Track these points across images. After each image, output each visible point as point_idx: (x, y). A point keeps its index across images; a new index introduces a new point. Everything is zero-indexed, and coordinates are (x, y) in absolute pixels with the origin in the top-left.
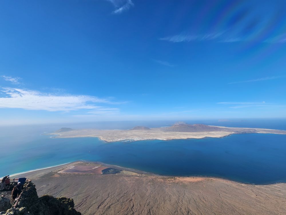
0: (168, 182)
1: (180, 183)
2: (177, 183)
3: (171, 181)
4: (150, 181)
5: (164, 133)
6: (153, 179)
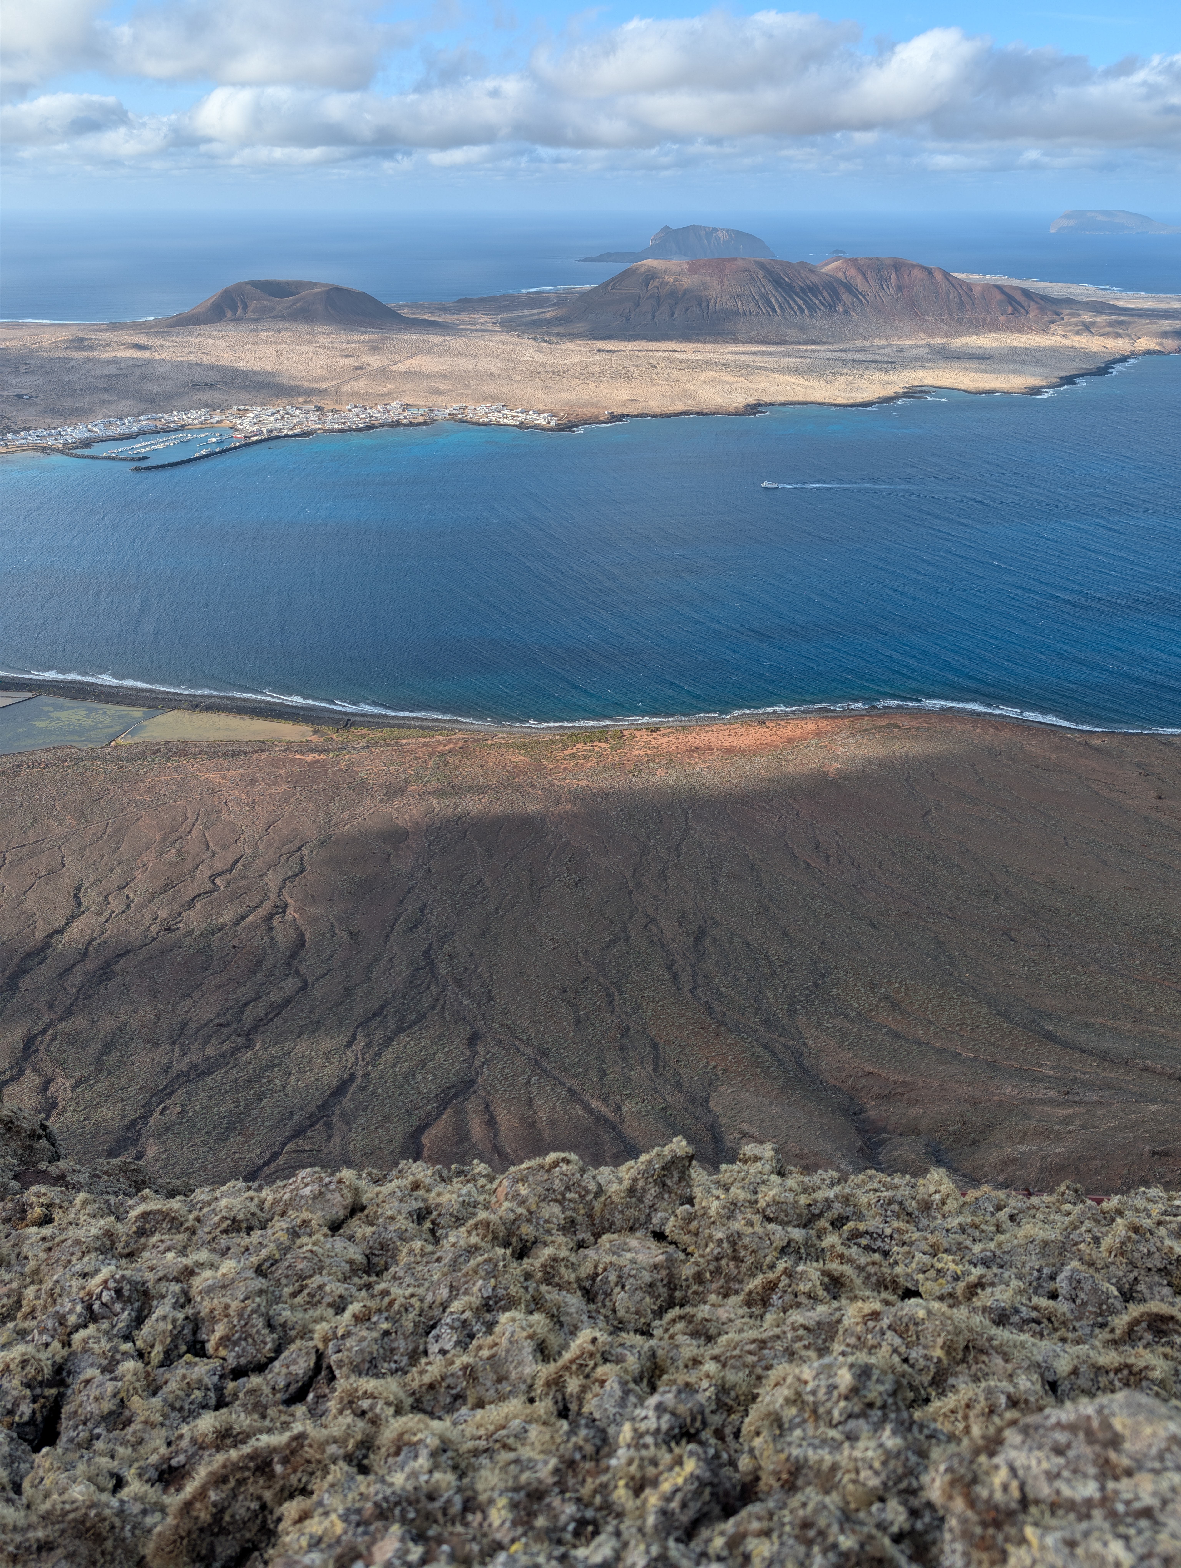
0: (567, 766)
1: (660, 765)
2: (637, 771)
5: (533, 354)
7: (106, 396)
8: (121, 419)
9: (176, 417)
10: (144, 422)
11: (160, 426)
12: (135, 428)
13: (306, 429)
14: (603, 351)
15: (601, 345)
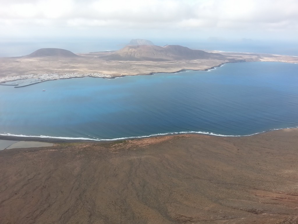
0: (114, 148)
1: (134, 148)
2: (129, 149)
3: (118, 147)
4: (79, 153)
5: (106, 63)
6: (85, 148)
7: (9, 72)
8: (12, 77)
9: (26, 76)
10: (18, 77)
11: (22, 78)
12: (16, 79)
13: (55, 78)
14: (120, 63)
15: (120, 61)
